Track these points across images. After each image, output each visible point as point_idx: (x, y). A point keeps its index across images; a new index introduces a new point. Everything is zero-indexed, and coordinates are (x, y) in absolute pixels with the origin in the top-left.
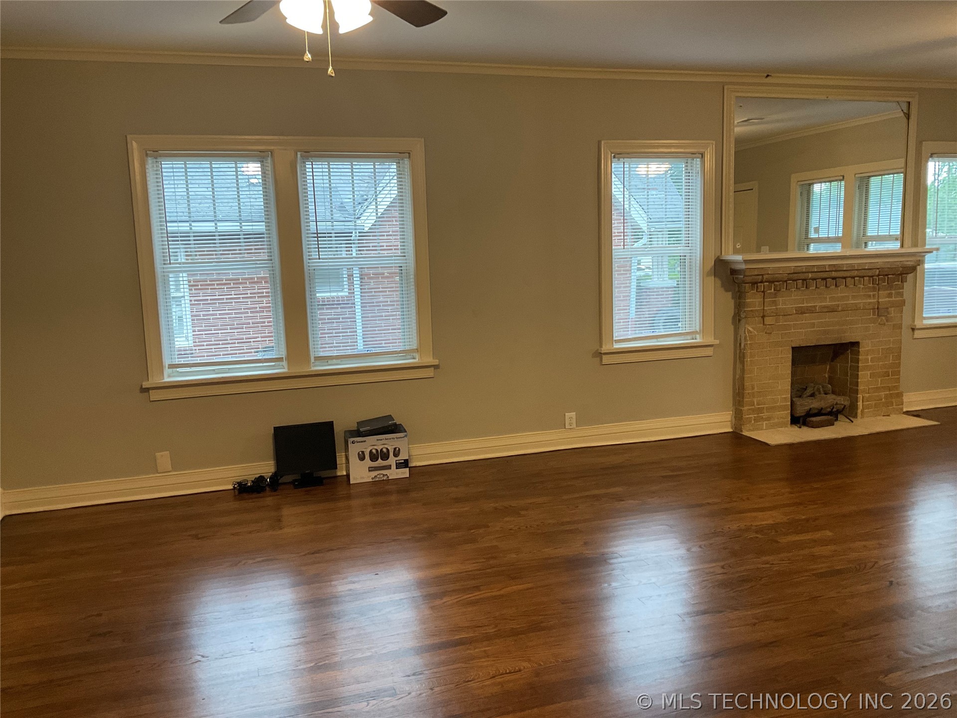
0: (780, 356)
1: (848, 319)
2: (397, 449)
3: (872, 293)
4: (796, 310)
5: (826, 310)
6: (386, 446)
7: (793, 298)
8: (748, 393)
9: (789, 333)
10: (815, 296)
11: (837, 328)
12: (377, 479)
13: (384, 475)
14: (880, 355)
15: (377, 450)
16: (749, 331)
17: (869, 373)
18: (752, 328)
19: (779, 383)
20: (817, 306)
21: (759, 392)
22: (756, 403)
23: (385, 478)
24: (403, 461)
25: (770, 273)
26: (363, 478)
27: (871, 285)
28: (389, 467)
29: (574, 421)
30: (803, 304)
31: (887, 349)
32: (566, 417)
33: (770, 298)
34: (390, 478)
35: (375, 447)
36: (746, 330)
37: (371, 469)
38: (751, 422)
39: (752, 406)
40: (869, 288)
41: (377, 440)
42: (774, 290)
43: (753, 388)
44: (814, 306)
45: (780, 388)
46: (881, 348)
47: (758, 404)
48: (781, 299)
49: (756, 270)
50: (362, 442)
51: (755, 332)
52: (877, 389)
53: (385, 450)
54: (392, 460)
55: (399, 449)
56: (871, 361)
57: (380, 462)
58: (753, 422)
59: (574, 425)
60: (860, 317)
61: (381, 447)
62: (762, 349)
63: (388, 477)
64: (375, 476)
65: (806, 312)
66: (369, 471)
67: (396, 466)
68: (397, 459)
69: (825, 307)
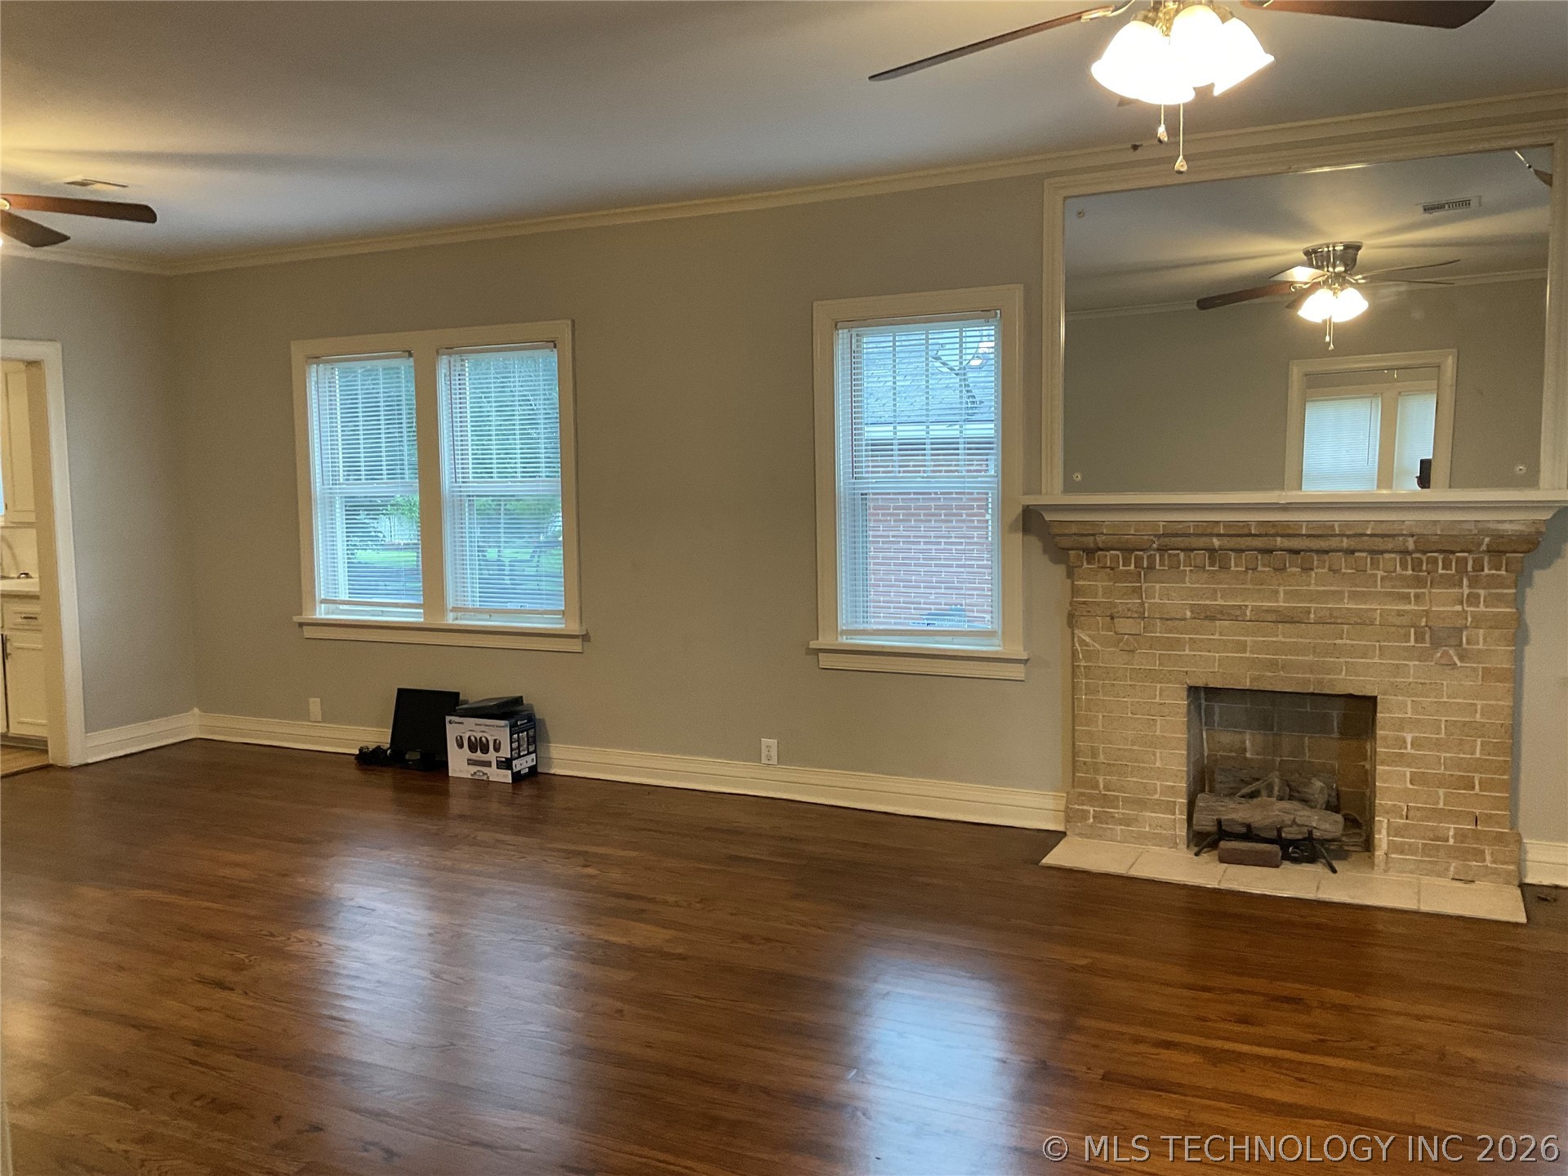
0: (1157, 700)
1: (1339, 641)
2: (498, 742)
3: (1412, 591)
4: (1192, 612)
5: (1270, 617)
6: (485, 734)
7: (1188, 585)
8: (1085, 763)
9: (1180, 655)
10: (1247, 587)
11: (1310, 658)
12: (477, 778)
13: (484, 774)
14: (1443, 735)
15: (476, 738)
16: (1083, 643)
17: (1408, 771)
18: (1089, 636)
19: (1158, 755)
20: (1246, 606)
21: (1109, 765)
22: (1101, 786)
23: (485, 778)
24: (504, 760)
25: (1105, 532)
26: (461, 771)
27: (1410, 572)
28: (488, 764)
29: (774, 753)
30: (1216, 600)
31: (1465, 724)
32: (763, 743)
33: (1125, 582)
34: (491, 779)
35: (474, 734)
36: (1076, 639)
37: (471, 762)
38: (1087, 818)
39: (1093, 788)
40: (1403, 578)
41: (476, 725)
42: (1135, 567)
43: (1094, 755)
44: (1240, 606)
45: (1158, 764)
46: (1444, 719)
47: (1106, 788)
48: (1158, 586)
49: (1073, 524)
50: (459, 723)
51: (1096, 645)
52: (1437, 814)
53: (484, 739)
54: (492, 756)
55: (500, 742)
56: (1412, 744)
57: (479, 755)
58: (1091, 820)
59: (774, 761)
60: (1379, 641)
61: (481, 735)
62: (1114, 680)
63: (488, 778)
64: (475, 773)
65: (1219, 616)
66: (468, 764)
67: (497, 765)
68: (498, 755)
69: (1269, 611)
